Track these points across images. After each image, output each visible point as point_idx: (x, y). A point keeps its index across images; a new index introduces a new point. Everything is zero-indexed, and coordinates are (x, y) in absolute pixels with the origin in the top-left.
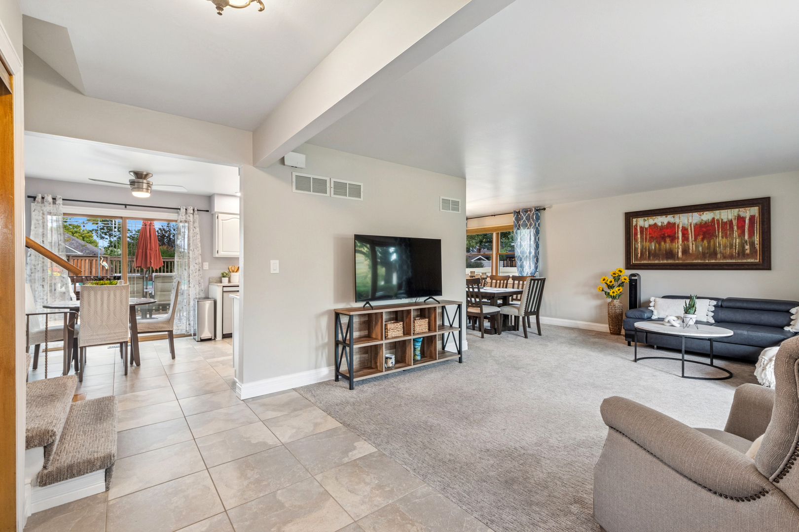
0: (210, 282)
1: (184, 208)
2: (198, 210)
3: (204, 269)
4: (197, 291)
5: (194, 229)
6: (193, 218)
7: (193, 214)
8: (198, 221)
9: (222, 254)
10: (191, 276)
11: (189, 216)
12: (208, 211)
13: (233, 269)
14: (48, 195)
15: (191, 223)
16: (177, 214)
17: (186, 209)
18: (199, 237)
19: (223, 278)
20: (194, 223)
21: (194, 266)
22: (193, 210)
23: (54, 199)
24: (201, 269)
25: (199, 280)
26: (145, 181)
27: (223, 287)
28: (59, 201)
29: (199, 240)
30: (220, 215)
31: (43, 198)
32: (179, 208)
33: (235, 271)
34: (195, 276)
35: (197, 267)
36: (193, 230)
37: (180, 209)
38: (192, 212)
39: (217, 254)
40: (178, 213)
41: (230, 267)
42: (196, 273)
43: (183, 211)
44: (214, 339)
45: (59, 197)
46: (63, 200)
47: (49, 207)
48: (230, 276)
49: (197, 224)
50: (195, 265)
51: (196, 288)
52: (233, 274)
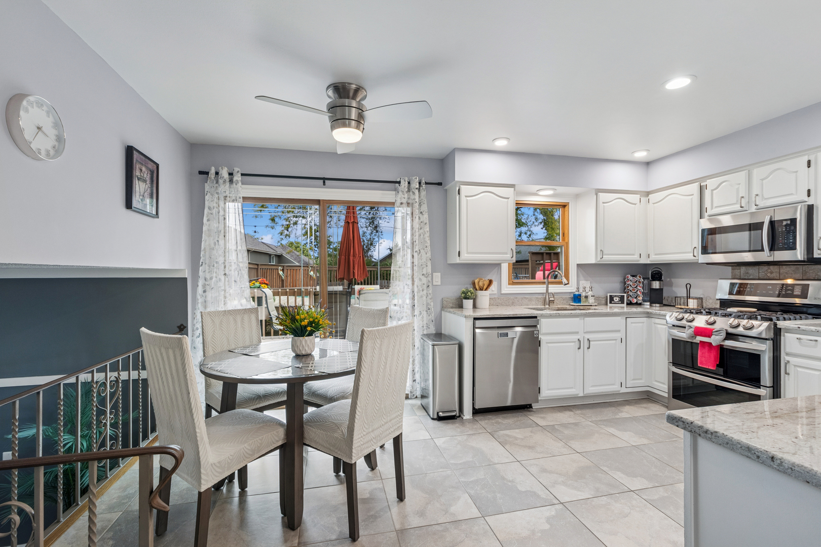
0: (443, 308)
1: (407, 179)
2: (426, 183)
3: (435, 283)
4: (425, 322)
5: (421, 215)
6: (419, 197)
7: (419, 189)
8: (425, 202)
9: (466, 257)
10: (416, 297)
11: (414, 193)
12: (440, 184)
13: (481, 284)
14: (222, 168)
15: (417, 205)
16: (394, 192)
17: (409, 183)
18: (428, 229)
19: (464, 300)
20: (420, 205)
21: (420, 280)
22: (420, 183)
23: (231, 174)
24: (430, 285)
25: (428, 304)
26: (354, 104)
27: (475, 319)
28: (237, 177)
29: (428, 234)
30: (463, 188)
31: (217, 173)
32: (398, 180)
33: (485, 287)
34: (422, 297)
35: (424, 280)
36: (419, 218)
37: (399, 183)
38: (418, 186)
39: (458, 257)
40: (396, 190)
41: (476, 281)
42: (423, 290)
43: (404, 184)
44: (460, 416)
45: (236, 169)
46: (242, 175)
47: (224, 188)
48: (476, 296)
49: (424, 207)
50: (423, 277)
51: (423, 317)
52: (480, 293)
